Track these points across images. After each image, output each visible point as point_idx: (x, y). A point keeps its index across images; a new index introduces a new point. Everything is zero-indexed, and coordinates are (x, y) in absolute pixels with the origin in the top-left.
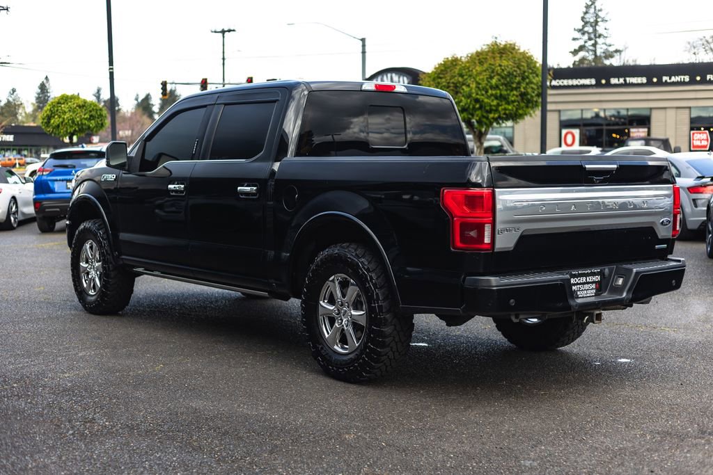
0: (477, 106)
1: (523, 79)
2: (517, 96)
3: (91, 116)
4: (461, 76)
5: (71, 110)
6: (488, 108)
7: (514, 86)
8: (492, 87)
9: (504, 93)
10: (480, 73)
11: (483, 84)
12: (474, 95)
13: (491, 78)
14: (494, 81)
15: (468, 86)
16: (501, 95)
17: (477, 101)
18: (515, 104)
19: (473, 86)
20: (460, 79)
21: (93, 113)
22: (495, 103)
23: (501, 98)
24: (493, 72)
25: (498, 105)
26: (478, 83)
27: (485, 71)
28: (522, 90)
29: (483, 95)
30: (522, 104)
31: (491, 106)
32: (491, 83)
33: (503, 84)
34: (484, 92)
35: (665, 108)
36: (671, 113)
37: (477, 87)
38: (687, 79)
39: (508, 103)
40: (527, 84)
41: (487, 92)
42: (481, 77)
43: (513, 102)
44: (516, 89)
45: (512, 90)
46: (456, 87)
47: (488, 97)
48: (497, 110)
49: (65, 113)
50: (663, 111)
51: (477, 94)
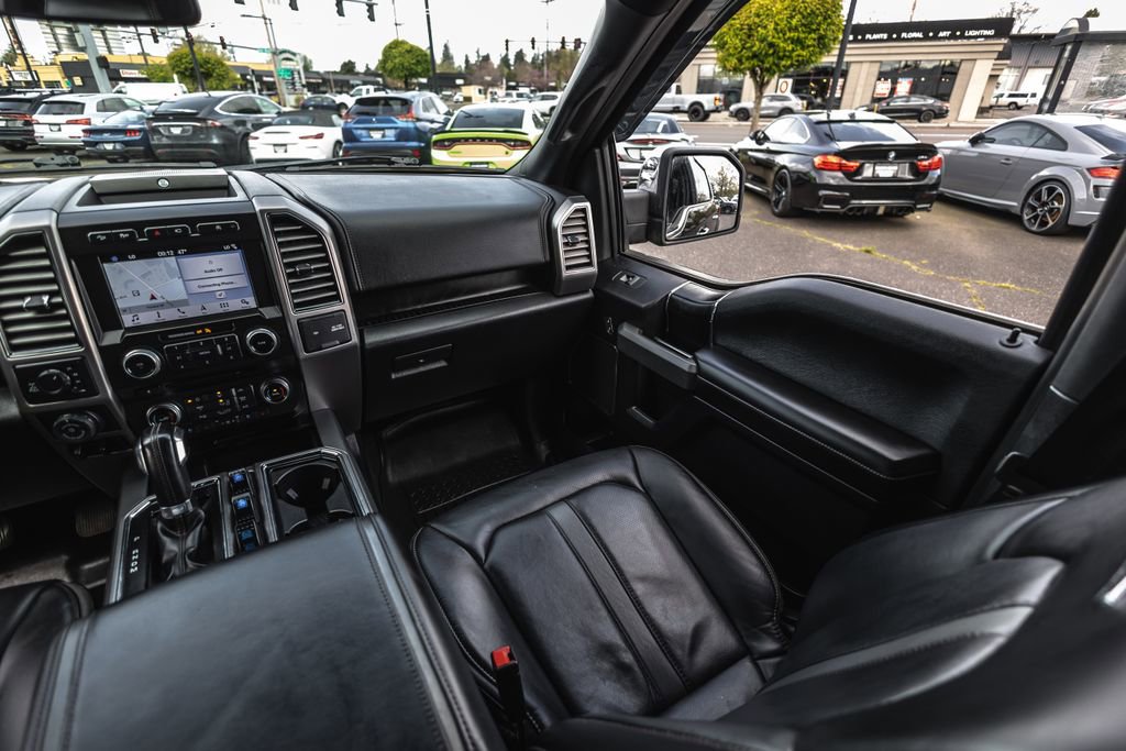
0: (771, 52)
1: (825, 19)
2: (814, 40)
3: (418, 61)
4: (758, 16)
5: (401, 55)
6: (781, 54)
7: (814, 27)
8: (790, 30)
9: (802, 35)
10: (779, 13)
11: (782, 25)
12: (770, 39)
13: (792, 17)
14: (794, 22)
15: (765, 27)
16: (798, 38)
17: (771, 45)
18: (811, 49)
19: (772, 26)
20: (757, 20)
21: (419, 58)
22: (790, 48)
23: (798, 42)
24: (794, 10)
25: (793, 50)
26: (777, 24)
27: (786, 9)
28: (822, 32)
29: (779, 38)
30: (817, 50)
31: (785, 51)
32: (790, 23)
33: (803, 25)
34: (781, 35)
35: (861, 62)
36: (865, 66)
37: (775, 29)
38: (885, 36)
39: (803, 49)
40: (829, 24)
41: (784, 35)
42: (781, 17)
43: (809, 46)
44: (814, 31)
45: (810, 33)
46: (750, 29)
47: (785, 40)
48: (790, 57)
49: (395, 57)
50: (859, 65)
51: (773, 37)
